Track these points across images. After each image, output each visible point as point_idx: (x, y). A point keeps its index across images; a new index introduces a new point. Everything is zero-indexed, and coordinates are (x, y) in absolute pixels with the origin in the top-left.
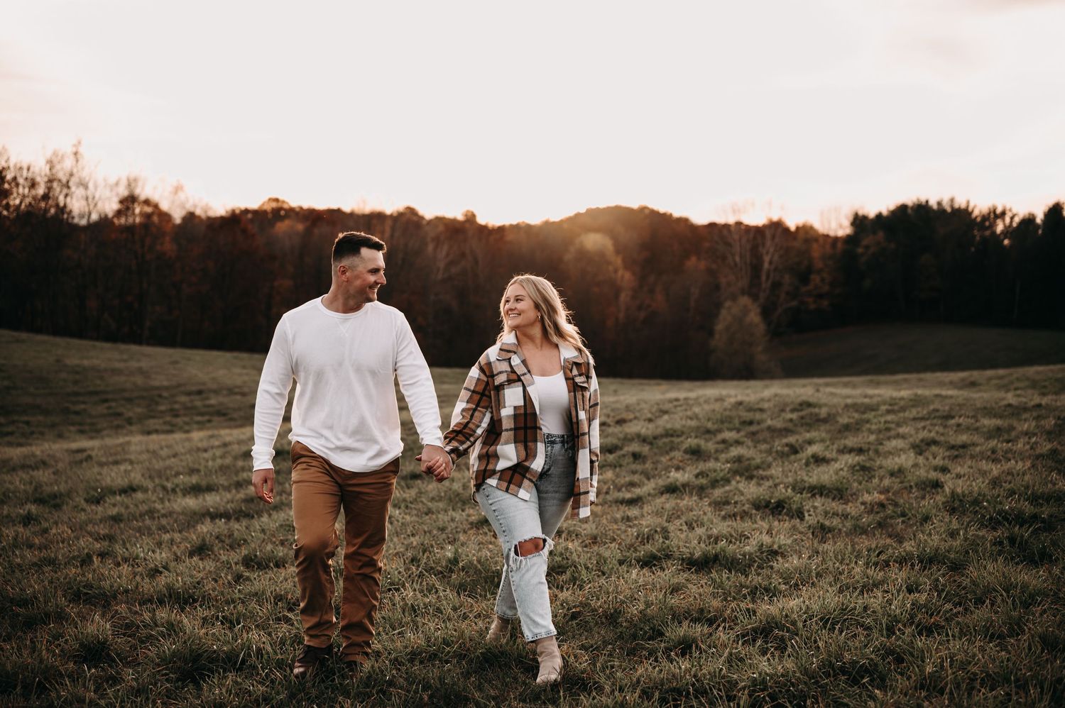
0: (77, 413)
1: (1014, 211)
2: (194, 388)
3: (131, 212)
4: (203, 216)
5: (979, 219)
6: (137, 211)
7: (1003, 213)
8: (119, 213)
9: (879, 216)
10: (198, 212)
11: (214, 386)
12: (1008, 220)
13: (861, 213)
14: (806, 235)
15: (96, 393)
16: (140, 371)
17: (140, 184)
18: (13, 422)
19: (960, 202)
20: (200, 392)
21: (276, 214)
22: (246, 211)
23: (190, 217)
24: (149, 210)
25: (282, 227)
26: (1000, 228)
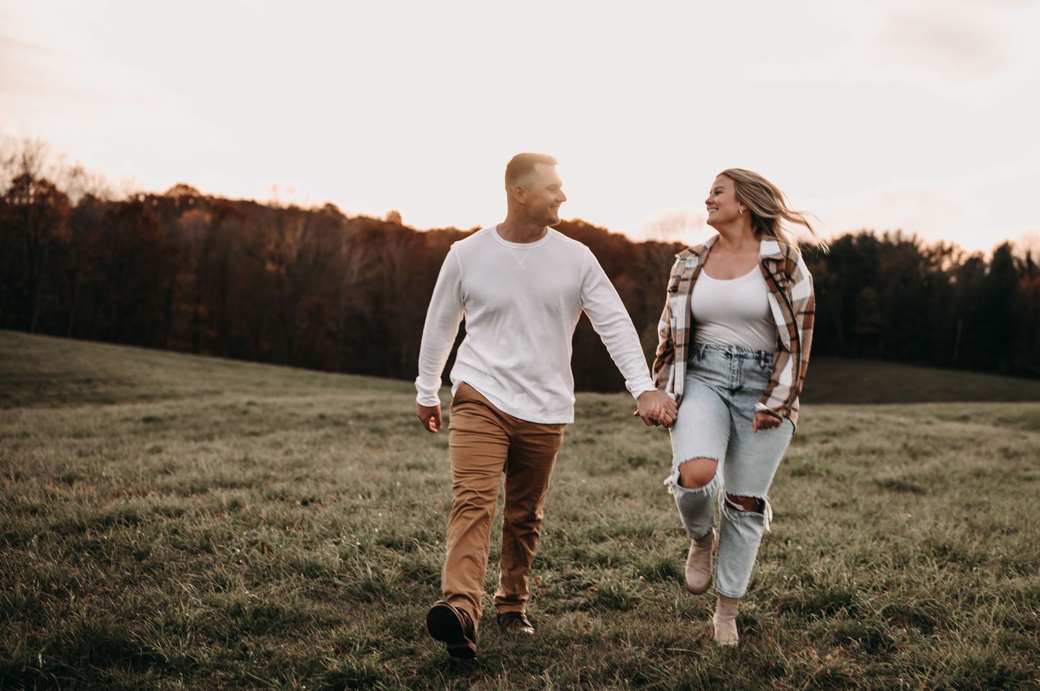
1: (964, 248)
3: (25, 192)
4: (103, 200)
5: (926, 255)
6: (32, 191)
7: (950, 251)
8: (12, 193)
10: (97, 195)
12: (955, 256)
16: (29, 358)
17: (36, 162)
19: (907, 235)
20: (89, 381)
21: (184, 201)
22: (151, 198)
23: (90, 199)
24: (44, 190)
26: (946, 265)
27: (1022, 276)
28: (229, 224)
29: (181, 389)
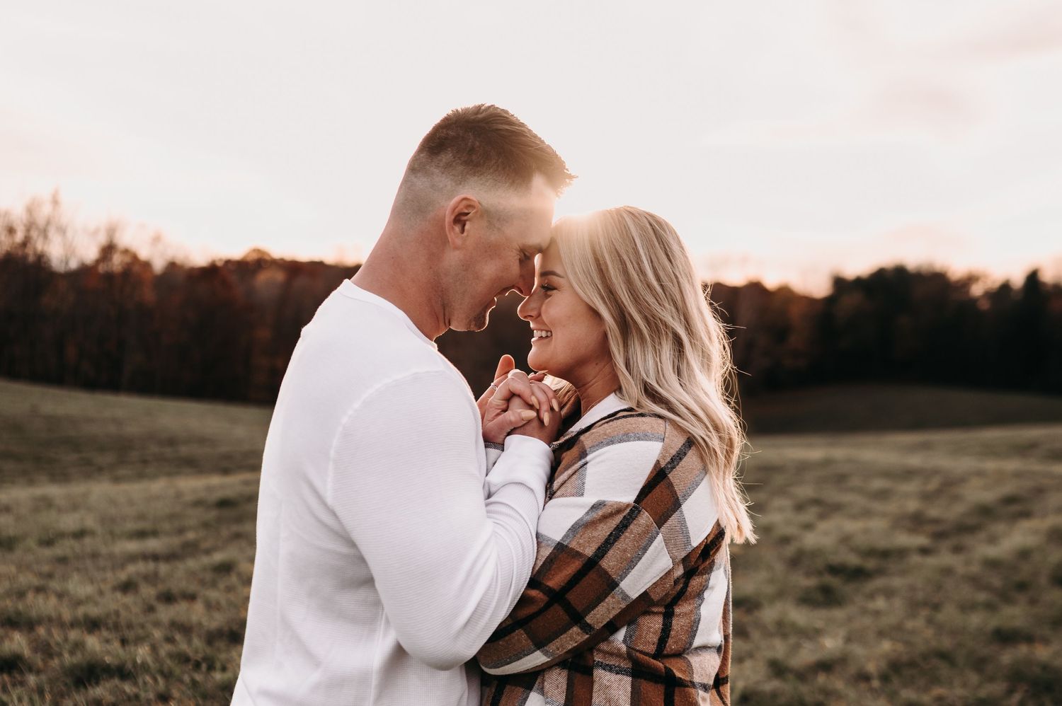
2: (165, 437)
3: (110, 260)
4: (184, 265)
5: (957, 284)
6: (116, 260)
7: (981, 277)
8: (98, 262)
9: (858, 278)
10: (180, 262)
11: (185, 436)
13: (840, 275)
14: (785, 295)
15: (68, 442)
16: (114, 420)
17: (120, 231)
20: (170, 442)
21: (259, 264)
22: (228, 262)
23: (172, 266)
24: (127, 259)
27: (1051, 299)
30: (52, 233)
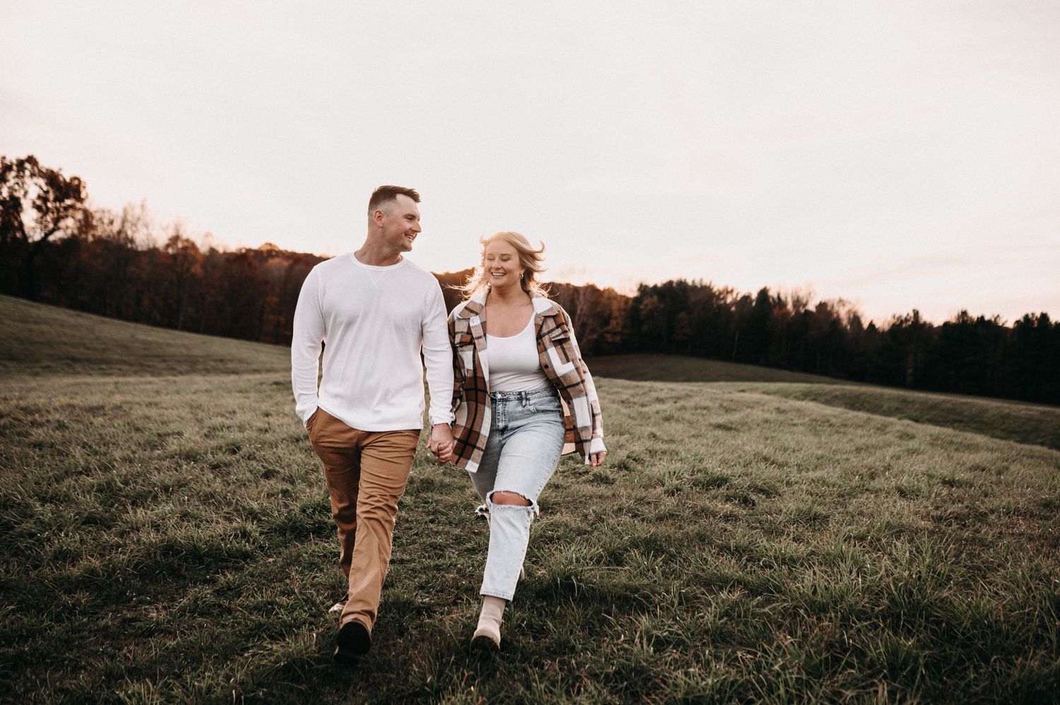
0: (148, 366)
1: (739, 290)
2: (218, 358)
3: (176, 246)
4: (221, 251)
5: (717, 293)
6: (180, 245)
7: (732, 291)
8: (168, 246)
9: (655, 287)
10: (218, 249)
11: (229, 358)
12: (734, 295)
13: (644, 284)
14: (610, 295)
15: (158, 356)
16: (184, 346)
17: (183, 229)
18: (111, 368)
19: (706, 282)
20: (221, 361)
21: (271, 253)
22: (249, 250)
23: (213, 251)
24: (187, 245)
25: (274, 262)
26: (729, 300)
27: (775, 307)
28: (298, 268)
29: (276, 366)
30: (140, 225)
